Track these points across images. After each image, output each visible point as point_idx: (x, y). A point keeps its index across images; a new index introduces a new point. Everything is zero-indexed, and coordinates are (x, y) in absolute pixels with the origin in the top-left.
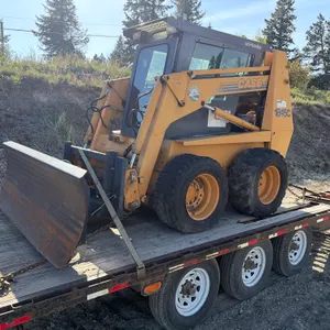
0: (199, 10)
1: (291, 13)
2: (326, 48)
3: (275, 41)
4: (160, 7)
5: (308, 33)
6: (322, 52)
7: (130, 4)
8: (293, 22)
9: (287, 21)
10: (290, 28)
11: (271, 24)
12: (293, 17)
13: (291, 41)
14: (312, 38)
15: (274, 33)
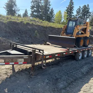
0: (50, 3)
1: (73, 6)
2: (81, 15)
3: (69, 13)
4: (41, 3)
5: (77, 11)
6: (80, 16)
7: (33, 1)
8: (73, 8)
9: (72, 8)
10: (73, 10)
11: (68, 8)
12: (73, 7)
13: (73, 13)
14: (78, 12)
15: (69, 11)
